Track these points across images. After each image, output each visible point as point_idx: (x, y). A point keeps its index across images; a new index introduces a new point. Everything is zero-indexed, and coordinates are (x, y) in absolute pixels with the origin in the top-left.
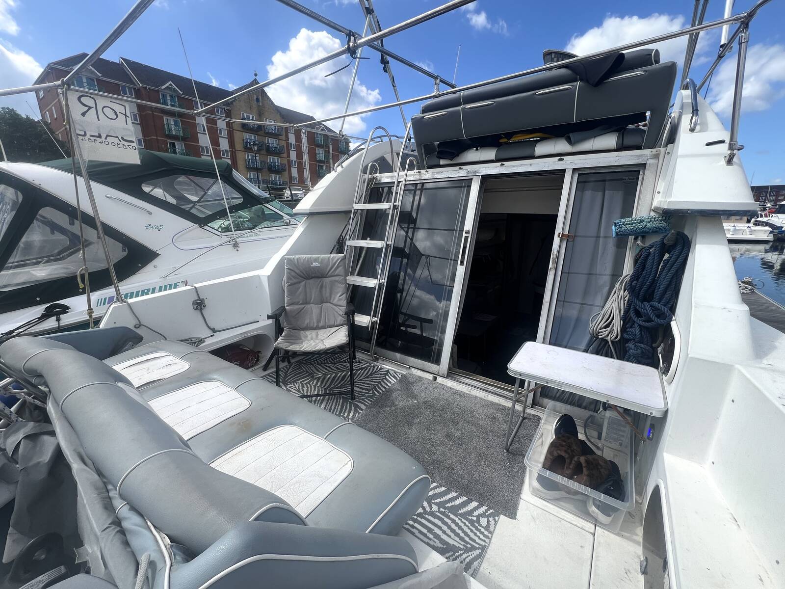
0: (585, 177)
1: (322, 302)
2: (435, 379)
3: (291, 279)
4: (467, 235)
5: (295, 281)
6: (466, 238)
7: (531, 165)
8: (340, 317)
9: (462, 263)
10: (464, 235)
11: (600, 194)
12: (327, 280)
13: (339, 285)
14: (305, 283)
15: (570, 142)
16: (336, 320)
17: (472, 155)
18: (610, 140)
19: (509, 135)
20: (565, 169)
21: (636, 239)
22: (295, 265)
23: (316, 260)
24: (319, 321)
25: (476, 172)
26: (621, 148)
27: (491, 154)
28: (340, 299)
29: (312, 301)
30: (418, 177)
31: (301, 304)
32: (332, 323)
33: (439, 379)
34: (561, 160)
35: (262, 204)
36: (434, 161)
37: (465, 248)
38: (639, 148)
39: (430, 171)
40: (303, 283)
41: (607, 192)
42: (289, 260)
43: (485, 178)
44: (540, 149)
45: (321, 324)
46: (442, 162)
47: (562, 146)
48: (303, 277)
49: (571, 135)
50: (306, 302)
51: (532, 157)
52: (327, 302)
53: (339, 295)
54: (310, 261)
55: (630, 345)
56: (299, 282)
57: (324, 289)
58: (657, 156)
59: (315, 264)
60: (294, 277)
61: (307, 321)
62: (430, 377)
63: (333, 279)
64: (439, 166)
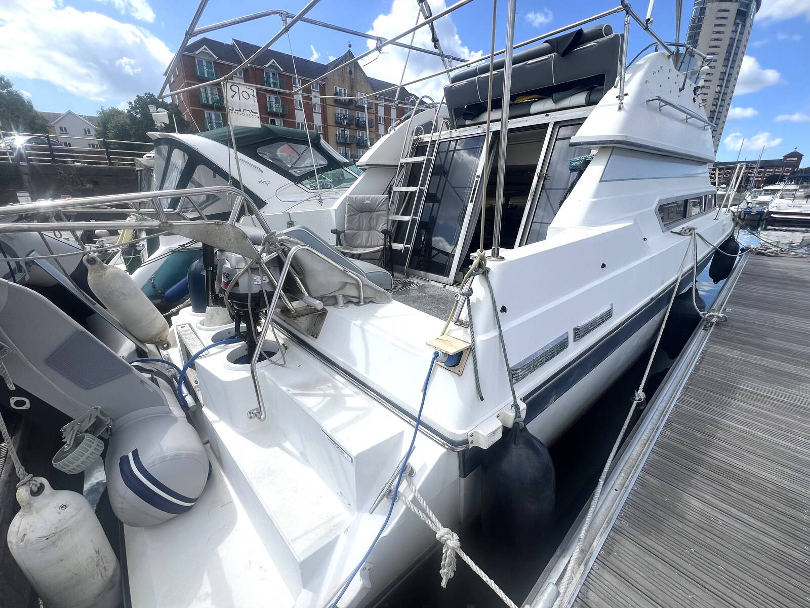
1: (370, 229)
2: (445, 286)
3: (350, 212)
4: (477, 179)
5: (353, 213)
6: (477, 181)
7: (527, 121)
8: (382, 240)
9: (472, 200)
12: (375, 214)
13: (383, 218)
14: (360, 216)
15: (555, 102)
16: (378, 242)
17: (487, 116)
18: (581, 98)
19: (513, 98)
20: (549, 123)
22: (353, 201)
23: (368, 199)
24: (367, 242)
25: (489, 129)
26: (589, 103)
28: (382, 227)
29: (363, 228)
30: (449, 136)
31: (356, 230)
32: (376, 244)
33: (447, 287)
34: (547, 115)
35: (342, 168)
36: (461, 123)
37: (474, 189)
39: (458, 130)
40: (358, 215)
42: (350, 198)
43: (494, 134)
44: (534, 108)
45: (368, 244)
46: (467, 122)
47: (549, 104)
48: (358, 211)
49: (555, 95)
50: (359, 229)
51: (529, 115)
52: (374, 230)
53: (382, 225)
54: (363, 200)
56: (356, 214)
57: (372, 220)
59: (367, 202)
60: (352, 211)
61: (359, 242)
62: (442, 286)
63: (379, 213)
64: (465, 126)
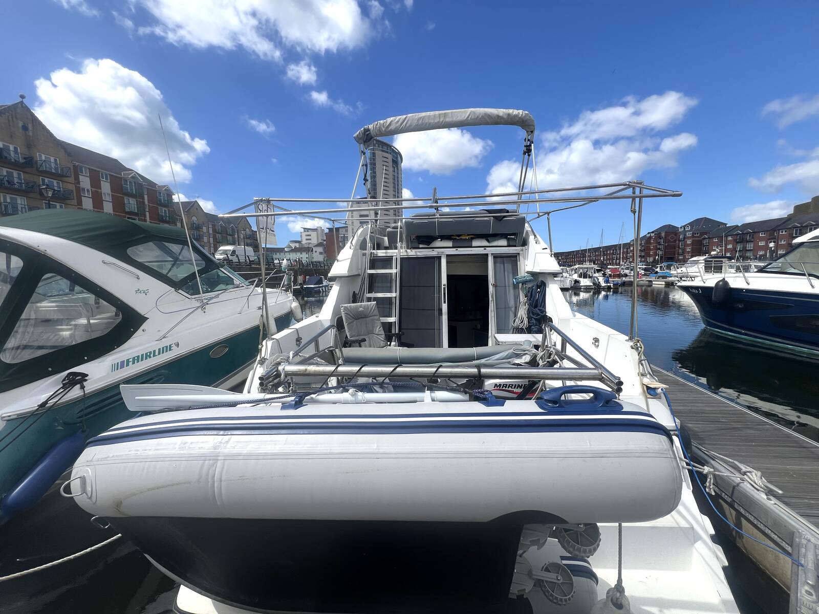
0: (496, 257)
1: (369, 333)
3: (348, 320)
6: (444, 288)
7: (470, 251)
8: (382, 342)
9: (445, 302)
10: (443, 287)
11: (502, 265)
12: (369, 319)
13: (377, 321)
15: (488, 241)
16: (380, 344)
17: (438, 243)
18: (504, 242)
19: (459, 236)
20: (489, 253)
21: (523, 284)
22: (349, 310)
23: (360, 306)
24: (370, 346)
25: (443, 252)
26: (509, 246)
27: (450, 244)
28: (379, 330)
29: (363, 333)
30: (406, 254)
31: (356, 336)
32: (378, 346)
34: (486, 249)
35: (218, 268)
36: (416, 245)
37: (444, 294)
38: (515, 246)
39: (414, 251)
40: (355, 322)
41: (506, 265)
42: (345, 307)
43: (448, 256)
44: (475, 243)
46: (421, 246)
47: (484, 243)
48: (353, 318)
49: (488, 238)
50: (360, 335)
51: (471, 247)
52: (372, 334)
53: (378, 328)
54: (357, 308)
55: (533, 327)
56: (352, 322)
57: (368, 325)
58: (522, 250)
59: (361, 308)
60: (349, 318)
63: (372, 317)
64: (419, 248)
